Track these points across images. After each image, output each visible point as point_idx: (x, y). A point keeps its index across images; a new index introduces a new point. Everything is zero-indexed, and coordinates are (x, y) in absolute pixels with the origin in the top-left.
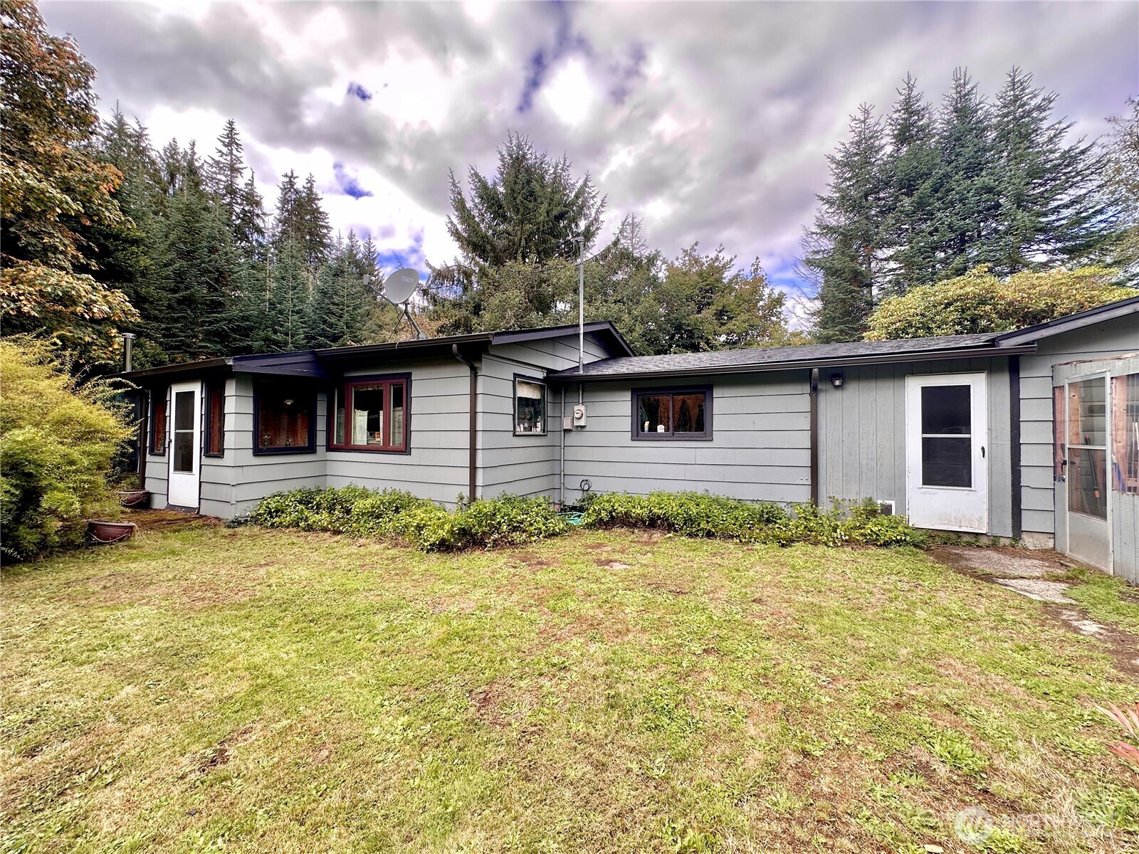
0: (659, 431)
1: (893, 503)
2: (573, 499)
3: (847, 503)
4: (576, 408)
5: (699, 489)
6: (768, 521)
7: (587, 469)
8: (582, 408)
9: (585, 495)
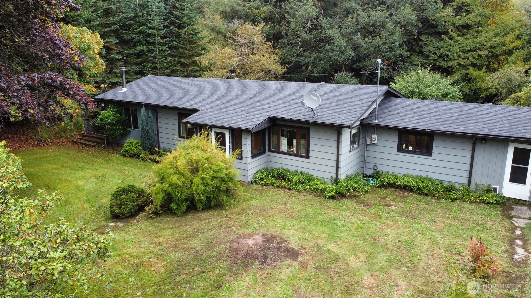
0: (409, 149)
1: (498, 187)
2: (369, 172)
3: (481, 186)
4: (373, 136)
5: (424, 175)
6: (450, 191)
7: (377, 161)
8: (376, 136)
9: (375, 172)
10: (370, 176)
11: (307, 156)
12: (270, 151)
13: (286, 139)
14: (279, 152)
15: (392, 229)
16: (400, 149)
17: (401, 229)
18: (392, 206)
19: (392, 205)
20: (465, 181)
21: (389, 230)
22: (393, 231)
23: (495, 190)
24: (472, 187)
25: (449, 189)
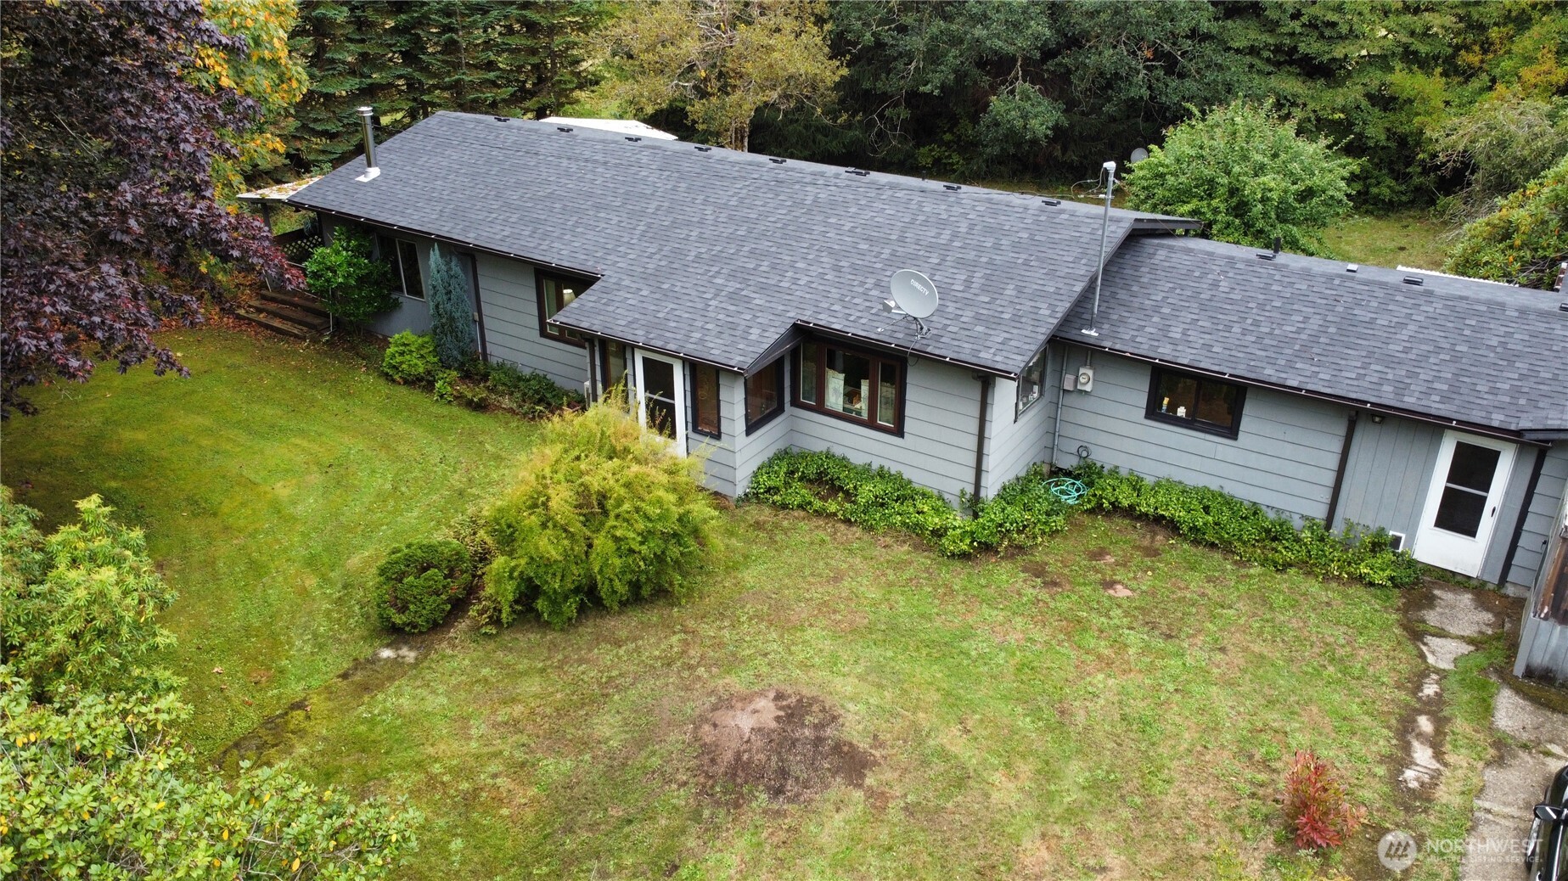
0: (1179, 414)
1: (1403, 536)
2: (1068, 462)
3: (1360, 528)
4: (1082, 371)
7: (1088, 436)
8: (1090, 373)
9: (1082, 463)
10: (1068, 474)
11: (899, 431)
12: (795, 403)
13: (842, 376)
14: (821, 409)
15: (1110, 676)
16: (1153, 412)
17: (1132, 675)
18: (1119, 587)
19: (1118, 582)
20: (1320, 513)
21: (1101, 677)
22: (1111, 682)
23: (1396, 541)
24: (1337, 531)
25: (1275, 534)
